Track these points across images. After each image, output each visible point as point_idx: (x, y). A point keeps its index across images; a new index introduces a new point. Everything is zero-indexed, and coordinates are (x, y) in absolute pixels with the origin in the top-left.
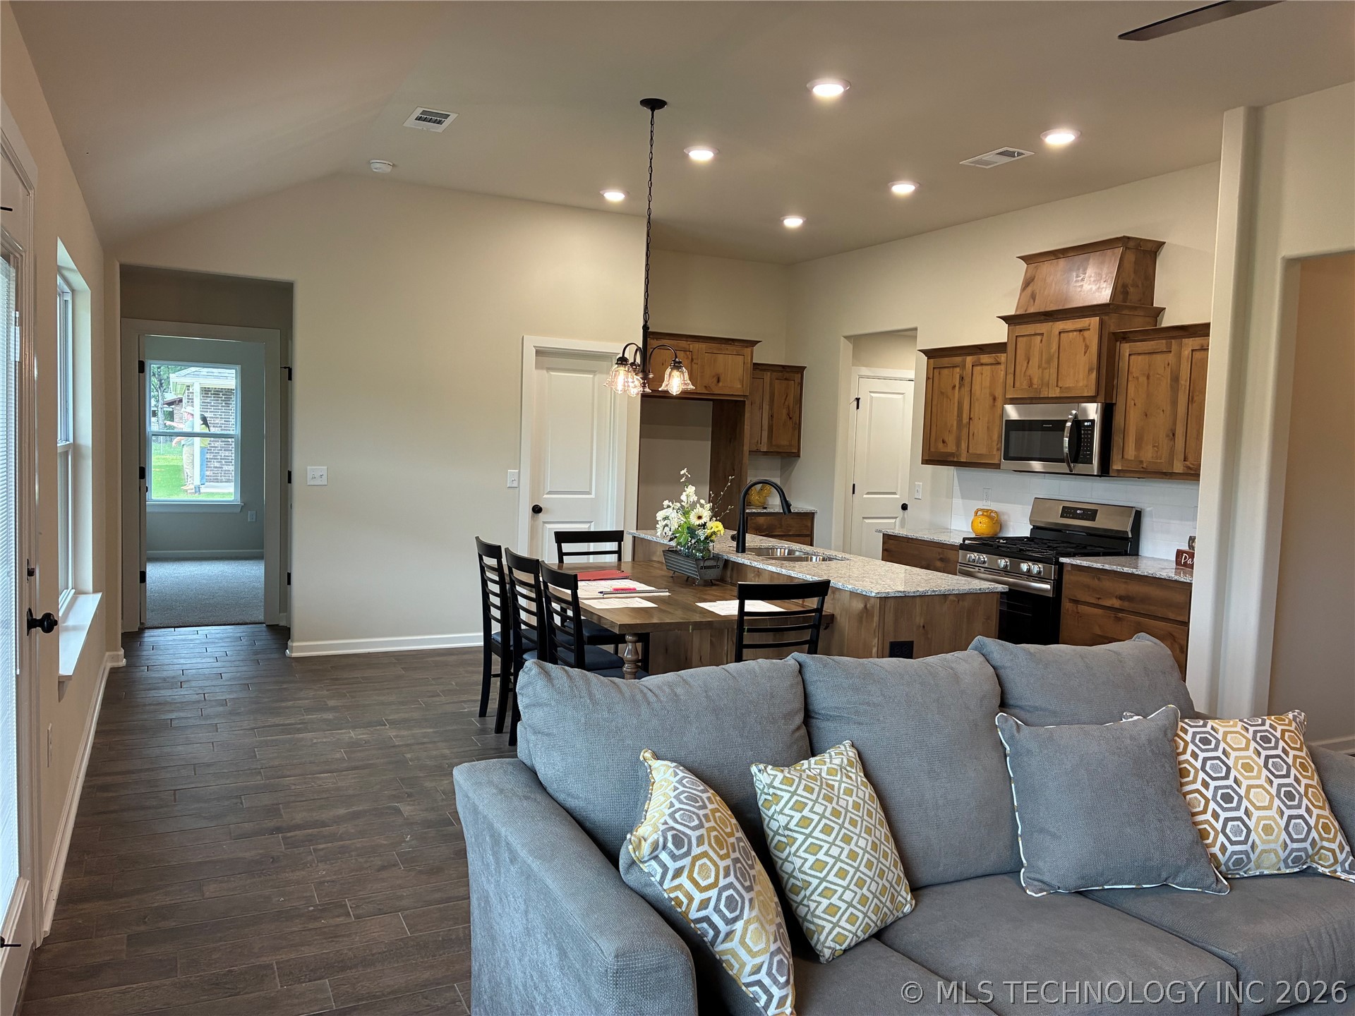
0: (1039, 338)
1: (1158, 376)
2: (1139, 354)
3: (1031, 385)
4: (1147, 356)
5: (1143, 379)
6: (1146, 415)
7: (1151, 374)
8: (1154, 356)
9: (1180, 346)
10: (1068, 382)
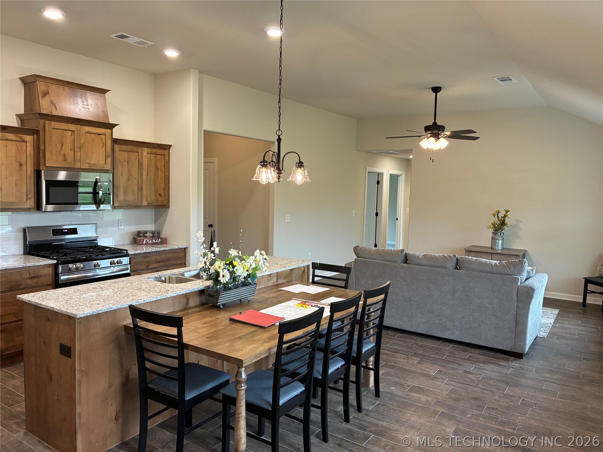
0: (70, 133)
1: (132, 162)
2: (123, 151)
3: (65, 159)
4: (126, 153)
5: (125, 163)
6: (128, 180)
7: (129, 161)
8: (130, 153)
9: (142, 150)
10: (94, 161)
